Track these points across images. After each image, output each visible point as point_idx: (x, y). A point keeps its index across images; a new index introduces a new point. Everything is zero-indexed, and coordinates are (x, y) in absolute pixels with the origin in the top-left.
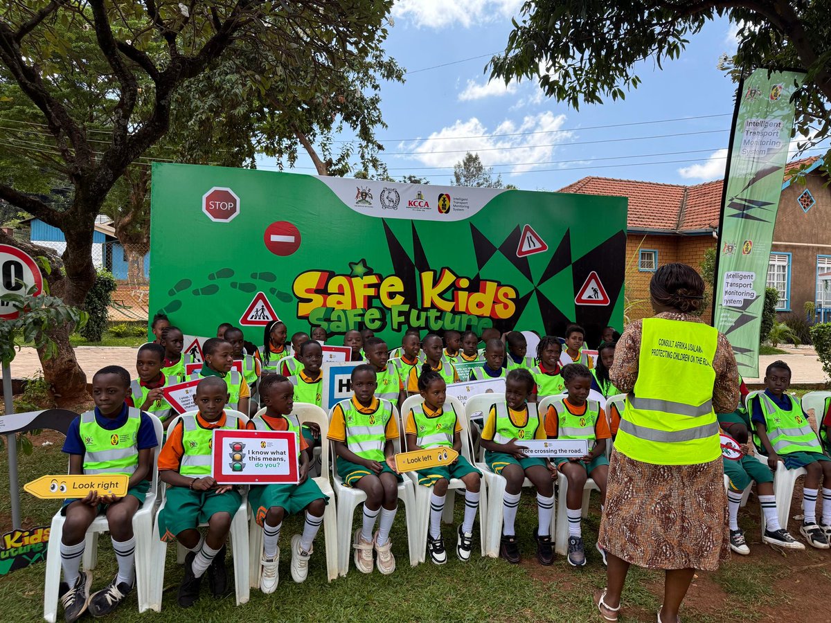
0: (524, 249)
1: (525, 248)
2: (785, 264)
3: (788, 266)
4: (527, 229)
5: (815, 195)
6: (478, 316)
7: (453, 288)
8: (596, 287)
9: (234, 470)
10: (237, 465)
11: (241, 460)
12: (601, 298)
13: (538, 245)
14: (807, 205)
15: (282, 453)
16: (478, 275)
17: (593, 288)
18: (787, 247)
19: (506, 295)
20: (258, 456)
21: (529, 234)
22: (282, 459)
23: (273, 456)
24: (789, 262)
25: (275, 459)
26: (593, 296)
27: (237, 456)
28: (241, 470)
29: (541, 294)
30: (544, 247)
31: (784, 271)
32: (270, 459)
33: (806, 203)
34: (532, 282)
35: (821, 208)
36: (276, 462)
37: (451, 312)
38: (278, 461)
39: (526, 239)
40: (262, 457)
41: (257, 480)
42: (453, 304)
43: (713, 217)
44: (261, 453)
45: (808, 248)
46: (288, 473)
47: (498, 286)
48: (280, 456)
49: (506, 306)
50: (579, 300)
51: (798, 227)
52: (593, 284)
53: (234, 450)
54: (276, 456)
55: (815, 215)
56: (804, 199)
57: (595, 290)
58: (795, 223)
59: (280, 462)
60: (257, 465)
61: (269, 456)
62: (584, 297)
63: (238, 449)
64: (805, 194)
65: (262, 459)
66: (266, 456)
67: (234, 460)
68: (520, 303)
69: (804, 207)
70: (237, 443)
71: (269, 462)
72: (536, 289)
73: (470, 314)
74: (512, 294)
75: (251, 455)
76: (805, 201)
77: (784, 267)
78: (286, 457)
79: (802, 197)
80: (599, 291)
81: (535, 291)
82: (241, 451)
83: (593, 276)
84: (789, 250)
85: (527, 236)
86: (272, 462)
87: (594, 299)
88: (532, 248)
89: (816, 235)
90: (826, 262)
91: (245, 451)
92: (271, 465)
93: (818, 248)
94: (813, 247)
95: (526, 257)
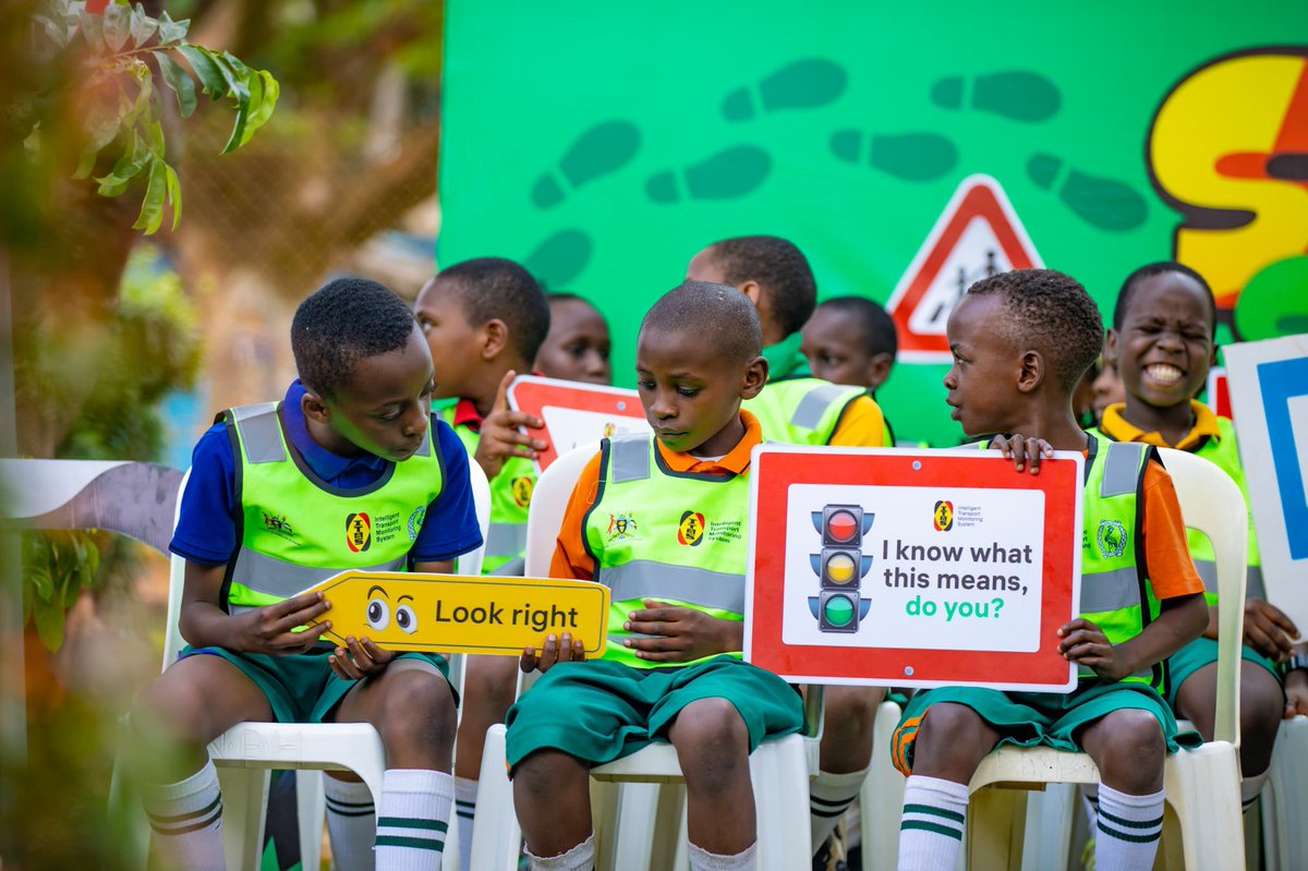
9: (826, 625)
10: (840, 607)
11: (853, 584)
15: (1015, 557)
20: (923, 566)
22: (1014, 584)
23: (978, 569)
25: (984, 583)
27: (841, 567)
28: (851, 626)
32: (967, 582)
36: (990, 594)
38: (999, 593)
40: (933, 569)
41: (909, 670)
44: (933, 553)
46: (1033, 645)
48: (1007, 569)
53: (829, 541)
54: (990, 568)
59: (1007, 595)
60: (914, 608)
61: (965, 567)
63: (843, 534)
65: (933, 581)
66: (950, 567)
67: (827, 583)
70: (843, 509)
71: (959, 595)
75: (892, 563)
78: (1032, 574)
82: (855, 542)
86: (975, 596)
91: (870, 544)
92: (967, 610)
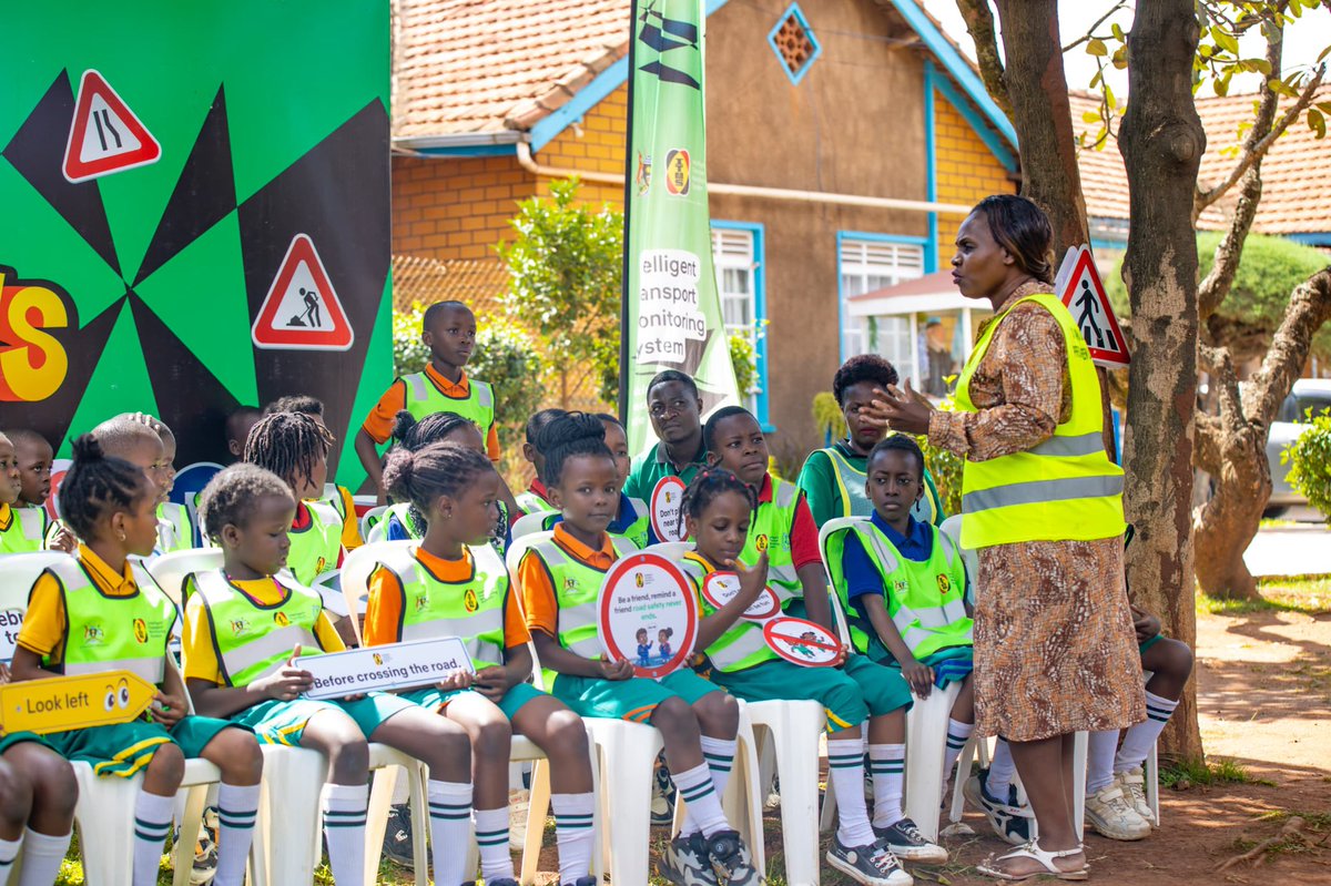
0: (86, 157)
1: (91, 151)
2: (745, 263)
3: (757, 271)
4: (93, 84)
5: (821, 24)
8: (312, 286)
12: (328, 325)
13: (132, 144)
14: (799, 59)
17: (302, 291)
18: (747, 203)
19: (34, 316)
21: (98, 103)
24: (757, 258)
26: (305, 319)
29: (147, 309)
30: (148, 150)
31: (744, 290)
33: (795, 52)
34: (118, 271)
35: (838, 69)
39: (91, 120)
43: (512, 92)
45: (810, 207)
47: (6, 283)
49: (37, 358)
50: (265, 332)
51: (775, 133)
52: (303, 278)
55: (823, 93)
56: (786, 38)
57: (309, 299)
58: (767, 120)
62: (280, 322)
64: (791, 21)
68: (84, 343)
69: (792, 67)
72: (130, 294)
74: (56, 315)
76: (791, 45)
77: (742, 274)
79: (782, 31)
80: (321, 302)
81: (127, 301)
83: (302, 252)
84: (756, 212)
85: (92, 109)
87: (309, 328)
88: (113, 151)
89: (829, 163)
90: (865, 258)
93: (840, 210)
94: (824, 206)
95: (94, 183)
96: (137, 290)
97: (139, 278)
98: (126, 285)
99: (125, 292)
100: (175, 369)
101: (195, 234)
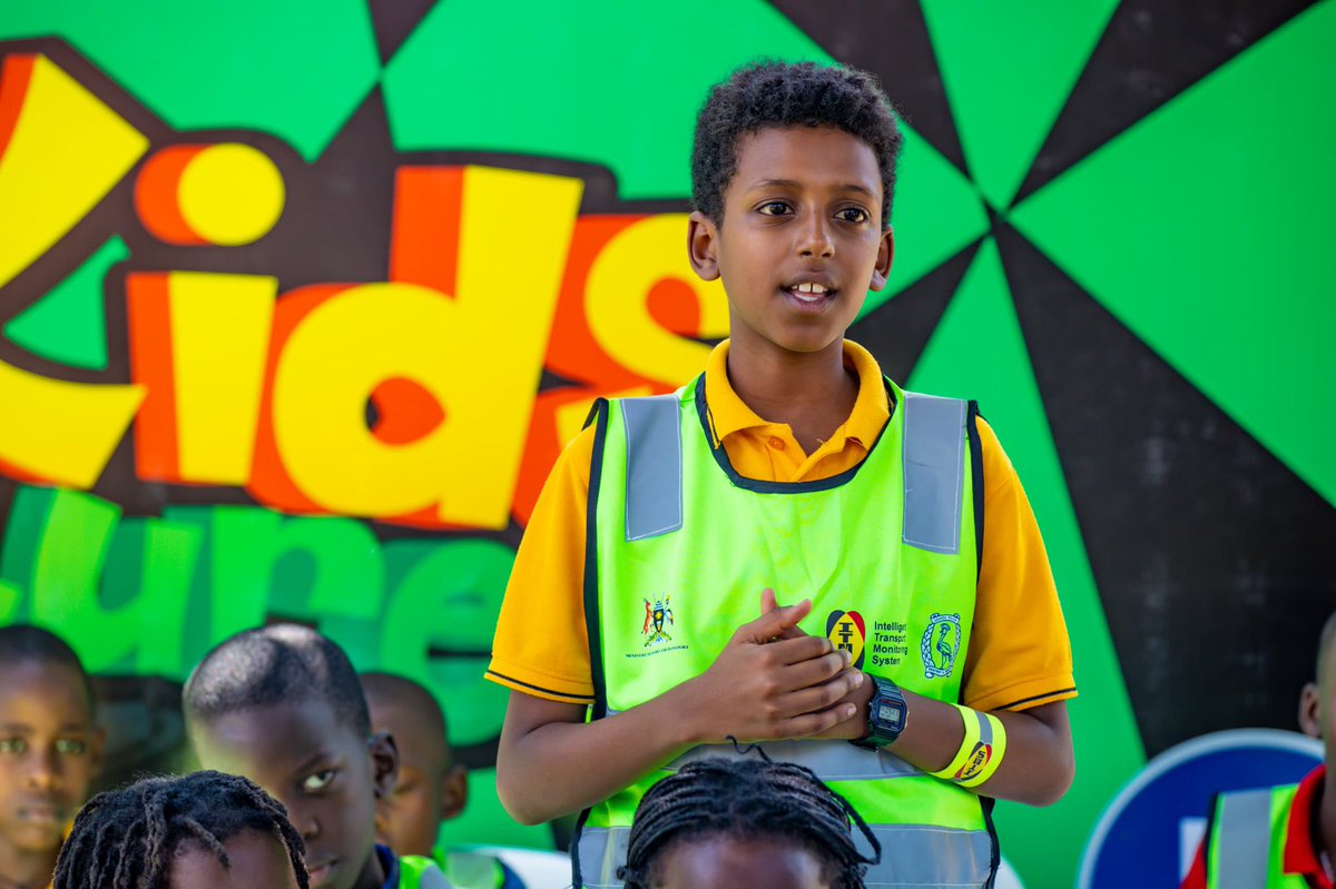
6: (386, 530)
7: (114, 251)
16: (373, 106)
34: (957, 159)
37: (101, 489)
42: (120, 403)
47: (586, 210)
72: (1001, 230)
73: (297, 507)
81: (989, 258)
96: (1027, 219)
97: (1031, 184)
98: (990, 211)
99: (978, 224)
100: (1155, 448)
101: (1235, 39)
